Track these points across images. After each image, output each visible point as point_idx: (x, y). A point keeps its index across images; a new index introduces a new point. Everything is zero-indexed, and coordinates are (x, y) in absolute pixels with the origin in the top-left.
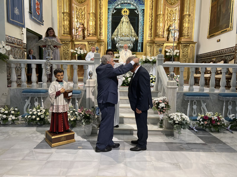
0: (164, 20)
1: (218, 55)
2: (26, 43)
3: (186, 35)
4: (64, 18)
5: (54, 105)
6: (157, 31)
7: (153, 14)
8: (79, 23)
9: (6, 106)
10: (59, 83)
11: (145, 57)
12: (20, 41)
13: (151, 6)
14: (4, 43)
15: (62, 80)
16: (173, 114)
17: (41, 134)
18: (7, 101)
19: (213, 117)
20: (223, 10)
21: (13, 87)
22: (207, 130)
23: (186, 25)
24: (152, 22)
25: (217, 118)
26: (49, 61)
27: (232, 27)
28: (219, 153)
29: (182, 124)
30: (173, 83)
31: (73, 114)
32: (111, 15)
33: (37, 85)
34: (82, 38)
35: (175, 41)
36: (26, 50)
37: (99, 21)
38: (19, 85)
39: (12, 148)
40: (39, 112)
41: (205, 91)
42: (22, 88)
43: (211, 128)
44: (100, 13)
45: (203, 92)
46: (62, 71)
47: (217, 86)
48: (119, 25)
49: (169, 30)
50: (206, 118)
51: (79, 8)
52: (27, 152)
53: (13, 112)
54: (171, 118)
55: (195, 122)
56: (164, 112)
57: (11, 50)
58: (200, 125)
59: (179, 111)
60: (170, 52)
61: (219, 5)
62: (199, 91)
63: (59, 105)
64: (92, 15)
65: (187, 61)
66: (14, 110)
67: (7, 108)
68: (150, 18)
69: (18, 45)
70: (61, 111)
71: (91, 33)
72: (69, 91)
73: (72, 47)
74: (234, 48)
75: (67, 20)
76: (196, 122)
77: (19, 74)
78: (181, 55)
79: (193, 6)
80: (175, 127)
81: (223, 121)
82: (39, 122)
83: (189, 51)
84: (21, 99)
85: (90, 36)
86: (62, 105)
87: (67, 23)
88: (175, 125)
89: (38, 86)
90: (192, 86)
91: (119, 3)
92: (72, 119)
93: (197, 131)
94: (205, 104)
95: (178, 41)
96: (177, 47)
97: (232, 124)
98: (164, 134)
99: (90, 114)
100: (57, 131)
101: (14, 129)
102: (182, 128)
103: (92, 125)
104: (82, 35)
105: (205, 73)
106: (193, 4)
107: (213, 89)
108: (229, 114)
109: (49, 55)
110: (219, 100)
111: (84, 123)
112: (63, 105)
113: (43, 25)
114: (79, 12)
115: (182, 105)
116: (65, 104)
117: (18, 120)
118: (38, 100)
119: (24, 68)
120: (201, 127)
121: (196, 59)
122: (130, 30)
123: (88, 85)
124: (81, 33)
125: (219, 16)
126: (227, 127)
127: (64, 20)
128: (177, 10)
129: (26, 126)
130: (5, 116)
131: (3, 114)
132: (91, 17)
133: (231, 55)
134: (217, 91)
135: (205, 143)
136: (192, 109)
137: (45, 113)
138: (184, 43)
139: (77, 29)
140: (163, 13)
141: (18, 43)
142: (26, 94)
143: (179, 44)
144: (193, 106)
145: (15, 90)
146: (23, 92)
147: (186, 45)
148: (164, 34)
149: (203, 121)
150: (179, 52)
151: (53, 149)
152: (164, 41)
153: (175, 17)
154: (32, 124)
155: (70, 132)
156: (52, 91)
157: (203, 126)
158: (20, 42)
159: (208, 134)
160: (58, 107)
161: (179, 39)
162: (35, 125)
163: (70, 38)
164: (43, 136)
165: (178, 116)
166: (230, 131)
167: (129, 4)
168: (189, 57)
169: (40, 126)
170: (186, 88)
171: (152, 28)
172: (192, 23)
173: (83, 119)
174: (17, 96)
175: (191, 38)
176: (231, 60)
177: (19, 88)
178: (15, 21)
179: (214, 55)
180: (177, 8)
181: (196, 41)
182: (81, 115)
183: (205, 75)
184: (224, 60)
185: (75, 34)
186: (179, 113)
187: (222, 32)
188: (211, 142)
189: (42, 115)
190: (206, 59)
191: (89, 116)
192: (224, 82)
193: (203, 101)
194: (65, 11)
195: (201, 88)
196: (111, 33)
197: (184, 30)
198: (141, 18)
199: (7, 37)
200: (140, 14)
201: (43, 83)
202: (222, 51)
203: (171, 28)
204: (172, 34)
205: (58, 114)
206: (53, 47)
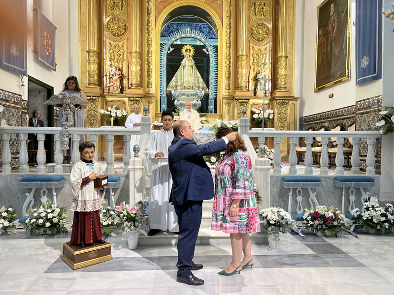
0: (248, 64)
1: (332, 117)
2: (26, 99)
3: (283, 86)
4: (89, 60)
5: (78, 200)
6: (238, 81)
7: (231, 55)
10: (87, 165)
11: (221, 121)
12: (19, 96)
13: (229, 42)
15: (91, 159)
16: (266, 209)
17: (54, 249)
19: (326, 213)
20: (336, 51)
21: (5, 172)
22: (319, 233)
23: (282, 72)
24: (230, 67)
25: (333, 215)
26: (66, 128)
27: (350, 76)
28: (336, 268)
29: (279, 226)
30: (265, 161)
31: (107, 214)
32: (166, 55)
33: (46, 168)
34: (119, 91)
35: (266, 96)
36: (26, 111)
37: (147, 64)
38: (14, 169)
39: (8, 272)
40: (49, 213)
41: (316, 173)
42: (21, 174)
43: (324, 230)
44: (148, 52)
45: (312, 175)
47: (332, 165)
48: (179, 71)
49: (256, 80)
50: (316, 215)
51: (113, 44)
52: (32, 278)
53: (4, 214)
54: (264, 217)
55: (300, 223)
57: (4, 112)
58: (308, 227)
59: (274, 204)
60: (258, 114)
61: (329, 42)
62: (306, 173)
63: (87, 199)
64: (135, 55)
65: (285, 127)
66: (7, 211)
68: (226, 61)
69: (14, 103)
70: (89, 209)
71: (134, 82)
72: (103, 177)
73: (102, 105)
74: (354, 107)
75: (94, 63)
76: (302, 221)
77: (15, 151)
78: (276, 118)
79: (292, 43)
80: (270, 230)
81: (342, 219)
82: (50, 230)
83: (288, 111)
84: (18, 193)
85: (133, 87)
86: (92, 199)
87: (94, 67)
88: (269, 226)
89: (47, 170)
90: (294, 165)
91: (178, 37)
92: (105, 224)
93: (304, 236)
94: (315, 193)
95: (271, 95)
96: (270, 106)
97: (356, 224)
98: (254, 242)
99: (135, 214)
100: (82, 243)
102: (280, 232)
103: (138, 231)
104: (118, 87)
105: (313, 146)
106: (291, 40)
107: (326, 170)
108: (352, 209)
109: (67, 120)
110: (335, 187)
111: (126, 228)
112: (93, 200)
113: (55, 70)
114: (114, 50)
115: (280, 195)
116: (97, 198)
117: (13, 226)
118: (48, 194)
119: (24, 140)
120: (310, 229)
121: (300, 123)
122: (196, 79)
123: (133, 167)
124: (118, 83)
125: (329, 59)
126: (349, 229)
127: (89, 63)
128: (268, 49)
129: (27, 238)
132: (133, 59)
133: (351, 118)
134: (332, 173)
135: (315, 254)
136: (295, 202)
137: (60, 215)
138: (280, 100)
140: (246, 53)
141: (14, 99)
142: (26, 184)
143: (273, 100)
144: (296, 197)
145: (9, 178)
146: (22, 181)
147: (284, 102)
148: (248, 85)
149: (312, 220)
150: (274, 113)
151: (77, 272)
152: (250, 96)
153: (265, 60)
154: (37, 233)
155: (104, 243)
156: (76, 177)
157: (314, 229)
158: (17, 100)
159: (320, 240)
160: (85, 202)
161: (272, 93)
162: (42, 235)
163: (99, 92)
164: (58, 253)
165: (273, 213)
166: (354, 236)
167: (193, 38)
168: (288, 121)
169: (52, 236)
170: (285, 170)
171: (230, 77)
172: (291, 69)
173: (125, 221)
174: (10, 186)
175: (290, 91)
176: (351, 125)
177: (15, 175)
178: (12, 66)
179: (326, 118)
180: (268, 46)
181: (299, 97)
182: (122, 215)
183: (312, 148)
184: (341, 125)
185: (108, 85)
186: (275, 208)
187: (335, 83)
188: (326, 252)
189: (55, 217)
190: (314, 124)
191: (135, 217)
192: (341, 159)
193: (311, 188)
194: (92, 48)
195: (307, 169)
196: (165, 83)
197: (280, 79)
198: (212, 61)
200: (211, 54)
201: (57, 164)
203: (259, 76)
204: (261, 85)
205: (85, 214)
206: (73, 107)
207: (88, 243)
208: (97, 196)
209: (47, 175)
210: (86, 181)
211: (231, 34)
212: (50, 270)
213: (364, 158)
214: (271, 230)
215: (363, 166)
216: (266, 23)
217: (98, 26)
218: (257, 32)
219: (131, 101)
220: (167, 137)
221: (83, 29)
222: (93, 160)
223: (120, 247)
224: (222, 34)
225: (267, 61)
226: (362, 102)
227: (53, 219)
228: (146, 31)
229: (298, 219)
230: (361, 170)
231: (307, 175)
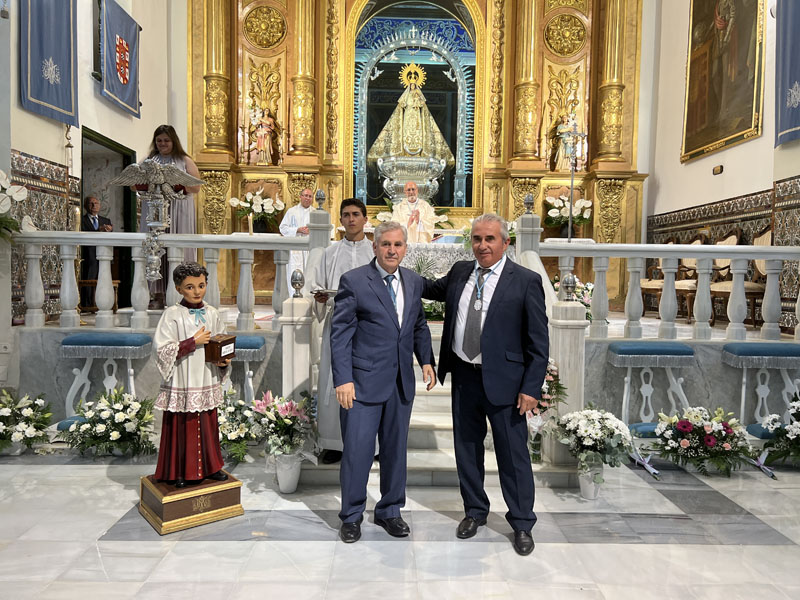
0: (539, 102)
1: (718, 217)
2: (79, 176)
3: (613, 150)
4: (208, 95)
5: (171, 388)
6: (517, 138)
7: (504, 84)
8: (258, 111)
9: (4, 392)
10: (191, 313)
12: (61, 169)
13: (498, 57)
14: (5, 176)
15: (199, 300)
16: (576, 414)
17: (125, 488)
18: (8, 373)
19: (706, 423)
20: (731, 72)
21: (31, 325)
22: (690, 467)
23: (611, 119)
24: (500, 108)
25: (721, 427)
26: (155, 236)
27: (762, 127)
28: (731, 548)
29: (605, 450)
30: (574, 309)
31: (237, 416)
32: (366, 85)
33: (114, 319)
34: (270, 160)
35: (576, 171)
36: (79, 200)
37: (327, 103)
38: (52, 318)
39: (23, 538)
40: (118, 411)
41: (681, 336)
42: (64, 329)
43: (702, 460)
44: (330, 78)
45: (674, 340)
46: (201, 272)
47: (719, 318)
48: (394, 117)
49: (555, 136)
50: (685, 427)
51: (258, 61)
52: (72, 552)
53: (28, 412)
54: (570, 430)
55: (648, 443)
56: (545, 409)
57: (29, 200)
58: (665, 452)
59: (593, 404)
60: (560, 208)
61: (716, 53)
62: (661, 335)
63: (190, 386)
64: (302, 84)
65: (616, 236)
66: (33, 406)
67: (9, 399)
68: (493, 97)
69: (52, 182)
70: (195, 406)
71: (300, 142)
72: (224, 339)
73: (235, 188)
74: (769, 193)
75: (219, 101)
76: (654, 440)
77: (53, 282)
78: (596, 217)
79: (633, 57)
80: (582, 459)
81: (741, 437)
82: (119, 447)
83: (624, 203)
84: (58, 367)
85: (297, 152)
86: (201, 386)
87: (218, 110)
88: (581, 451)
89: (117, 321)
90: (637, 320)
91: (392, 46)
92: (232, 436)
93: (657, 472)
94: (682, 379)
95: (587, 169)
96: (584, 191)
97: (772, 449)
98: (547, 484)
99: (293, 419)
100: (180, 478)
101: (30, 472)
102: (606, 463)
103: (300, 455)
104: (268, 151)
105: (678, 277)
106: (633, 51)
107: (705, 331)
108: (762, 414)
109: (157, 218)
110: (726, 366)
111: (274, 449)
112: (204, 388)
113: (138, 116)
114: (260, 74)
115: (604, 383)
116: (211, 384)
117: (45, 438)
118: (118, 371)
119: (70, 259)
120: (670, 459)
121: (648, 233)
122: (430, 135)
123: (289, 319)
124: (266, 144)
125: (716, 90)
126: (756, 459)
127: (209, 102)
128: (582, 70)
129: (73, 462)
132: (298, 93)
133: (764, 216)
134: (718, 337)
135: (683, 513)
136: (638, 397)
137: (140, 415)
138: (605, 179)
140: (535, 80)
141: (52, 175)
142: (74, 349)
143: (592, 179)
144: (640, 386)
145: (39, 336)
146: (64, 343)
147: (615, 185)
148: (539, 147)
149: (674, 438)
150: (592, 207)
151: (167, 539)
152: (542, 171)
153: (575, 93)
154: (94, 452)
155: (226, 478)
156: (166, 338)
157: (678, 456)
158: (58, 174)
159: (694, 482)
160: (185, 393)
161: (589, 165)
162: (104, 456)
163: (227, 161)
164: (134, 496)
165: (591, 421)
166: (767, 474)
167: (423, 49)
168: (623, 223)
169: (123, 459)
170: (616, 328)
171: (501, 129)
172: (631, 113)
173: (272, 433)
174: (42, 355)
175: (628, 159)
176: (762, 233)
177: (52, 331)
178: (46, 104)
179: (705, 219)
180: (581, 64)
181: (646, 172)
182: (265, 420)
183: (677, 283)
184: (739, 235)
185: (247, 148)
186: (594, 411)
187: (727, 143)
188: (705, 510)
189: (129, 420)
190: (678, 230)
191: (292, 425)
192: (740, 306)
193: (673, 369)
194: (214, 71)
195: (666, 327)
196: (364, 143)
197: (606, 134)
198: (463, 97)
199: (17, 156)
200: (462, 82)
201: (136, 310)
202: (729, 205)
203: (562, 129)
204: (566, 148)
205: (185, 417)
206: (171, 191)
207: (192, 478)
208: (212, 380)
209: (116, 333)
210: (187, 348)
211: (505, 40)
212: (117, 532)
213: (791, 305)
214: (586, 460)
215: (788, 322)
216: (578, 15)
217: (227, 26)
218: (559, 34)
219: (294, 180)
220: (354, 254)
221: (196, 31)
222: (204, 302)
223: (262, 487)
224: (485, 40)
225: (580, 97)
226: (788, 183)
227: (126, 425)
228: (326, 35)
230: (784, 330)
231: (664, 340)
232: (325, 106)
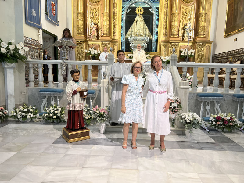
0: (179, 19)
1: (235, 55)
2: (42, 44)
3: (202, 34)
4: (78, 18)
5: (70, 104)
6: (172, 30)
7: (168, 13)
8: (93, 23)
9: (25, 105)
10: (76, 83)
12: (37, 42)
13: (166, 4)
14: (22, 44)
15: (77, 80)
16: (185, 113)
17: (58, 131)
18: (25, 99)
19: (225, 117)
20: (241, 9)
21: (31, 86)
22: (220, 130)
23: (202, 24)
24: (167, 21)
25: (230, 118)
26: (64, 61)
28: (228, 152)
29: (193, 124)
30: (186, 83)
32: (125, 14)
33: (53, 85)
34: (96, 38)
35: (190, 40)
36: (42, 51)
37: (113, 20)
38: (36, 85)
39: (32, 142)
40: (55, 110)
41: (219, 91)
42: (40, 88)
43: (223, 128)
44: (114, 12)
45: (217, 93)
46: (78, 72)
47: (232, 87)
48: (133, 24)
49: (184, 30)
50: (218, 118)
51: (93, 7)
52: (46, 146)
53: (31, 110)
54: (183, 118)
55: (207, 123)
57: (29, 51)
58: (212, 126)
59: (190, 111)
60: (185, 52)
62: (213, 92)
63: (76, 103)
64: (106, 14)
65: (202, 61)
66: (33, 109)
67: (26, 107)
68: (164, 17)
69: (35, 45)
70: (77, 109)
71: (105, 32)
72: (85, 90)
73: (86, 47)
75: (81, 20)
76: (209, 122)
77: (36, 74)
78: (196, 55)
79: (210, 3)
81: (236, 121)
82: (56, 120)
83: (205, 50)
84: (39, 98)
85: (104, 36)
87: (81, 23)
88: (186, 124)
90: (206, 86)
91: (133, 2)
92: (87, 118)
93: (209, 131)
94: (219, 104)
95: (194, 40)
96: (193, 47)
98: (176, 133)
99: (104, 113)
100: (73, 128)
102: (193, 128)
103: (106, 123)
104: (96, 35)
105: (220, 73)
107: (227, 90)
109: (65, 56)
110: (233, 101)
111: (98, 121)
112: (79, 104)
113: (58, 25)
114: (93, 11)
115: (195, 105)
117: (36, 117)
118: (55, 100)
119: (41, 68)
120: (214, 127)
121: (212, 59)
122: (144, 29)
123: (102, 85)
124: (95, 33)
125: (236, 14)
126: (240, 128)
127: (78, 20)
128: (193, 8)
129: (44, 124)
130: (24, 114)
131: (23, 112)
132: (104, 17)
134: (231, 92)
135: (215, 142)
136: (205, 110)
137: (61, 112)
138: (199, 43)
139: (91, 29)
140: (178, 12)
141: (35, 43)
142: (43, 93)
143: (195, 43)
144: (206, 106)
145: (33, 89)
147: (202, 45)
148: (179, 33)
149: (215, 121)
150: (195, 52)
151: (70, 144)
152: (179, 41)
153: (191, 15)
154: (49, 121)
155: (85, 129)
156: (69, 90)
157: (216, 127)
159: (220, 134)
160: (74, 105)
161: (194, 38)
162: (52, 123)
163: (84, 38)
164: (60, 133)
165: (189, 116)
166: (243, 132)
167: (142, 2)
168: (204, 57)
169: (57, 123)
170: (200, 89)
171: (167, 28)
172: (209, 22)
173: (98, 117)
174: (34, 95)
175: (207, 37)
177: (36, 88)
178: (33, 23)
179: (231, 55)
180: (193, 6)
181: (213, 41)
182: (96, 113)
183: (219, 75)
184: (241, 60)
185: (89, 34)
186: (191, 113)
187: (239, 31)
188: (223, 142)
190: (222, 59)
191: (103, 115)
192: (239, 82)
193: (216, 101)
194: (80, 11)
195: (215, 89)
196: (124, 32)
197: (200, 29)
198: (155, 17)
199: (25, 38)
200: (155, 13)
201: (59, 82)
202: (238, 51)
203: (186, 27)
204: (187, 33)
205: (74, 112)
206: (68, 48)
207: (76, 128)
208: (82, 102)
209: (54, 89)
210: (75, 93)
212: (56, 142)
214: (187, 126)
220: (121, 67)
222: (79, 80)
225: (192, 17)
227: (58, 114)
229: (205, 121)
231: (214, 93)
232: (113, 22)
